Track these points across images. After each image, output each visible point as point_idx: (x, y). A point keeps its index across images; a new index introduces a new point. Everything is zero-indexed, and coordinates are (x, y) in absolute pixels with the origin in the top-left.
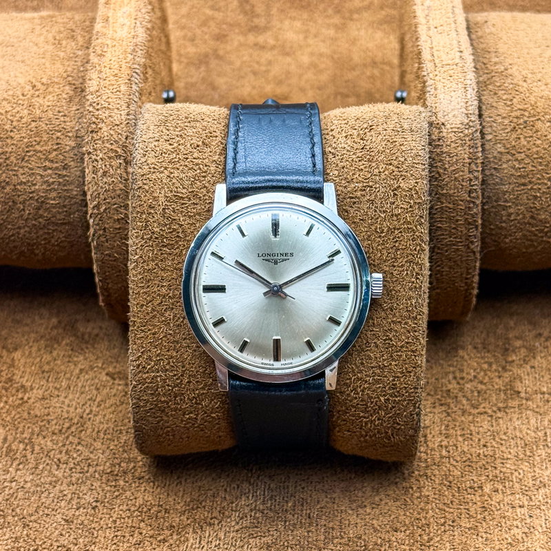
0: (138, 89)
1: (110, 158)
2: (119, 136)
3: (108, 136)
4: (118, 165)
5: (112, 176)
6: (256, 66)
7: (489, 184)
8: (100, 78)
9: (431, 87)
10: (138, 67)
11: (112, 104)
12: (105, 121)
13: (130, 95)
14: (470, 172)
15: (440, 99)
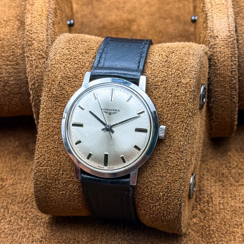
0: (52, 22)
1: (39, 59)
2: (43, 47)
3: (37, 47)
4: (43, 62)
5: (40, 68)
7: (242, 67)
8: (32, 17)
9: (210, 17)
10: (52, 10)
11: (38, 30)
12: (35, 39)
13: (48, 25)
14: (231, 61)
15: (215, 23)
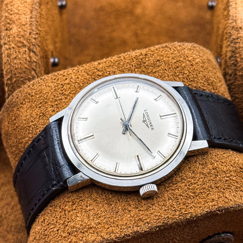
1: (19, 47)
3: (17, 32)
5: (20, 59)
9: (233, 3)
11: (20, 11)
13: (33, 5)
15: (239, 11)
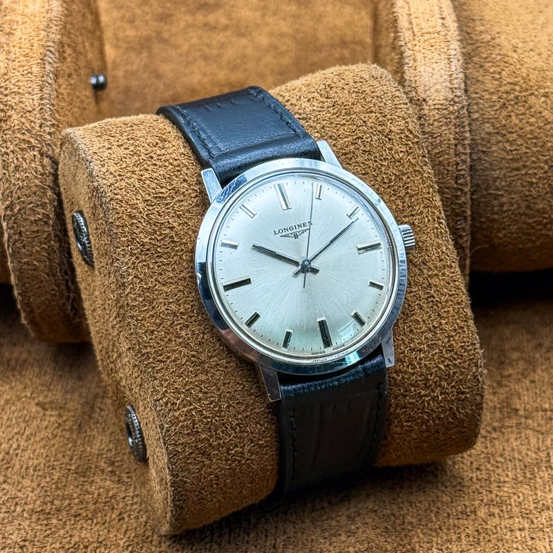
0: (52, 69)
2: (32, 124)
4: (32, 157)
6: (207, 50)
7: (477, 170)
8: (9, 60)
10: (52, 45)
12: (15, 107)
14: (456, 155)
